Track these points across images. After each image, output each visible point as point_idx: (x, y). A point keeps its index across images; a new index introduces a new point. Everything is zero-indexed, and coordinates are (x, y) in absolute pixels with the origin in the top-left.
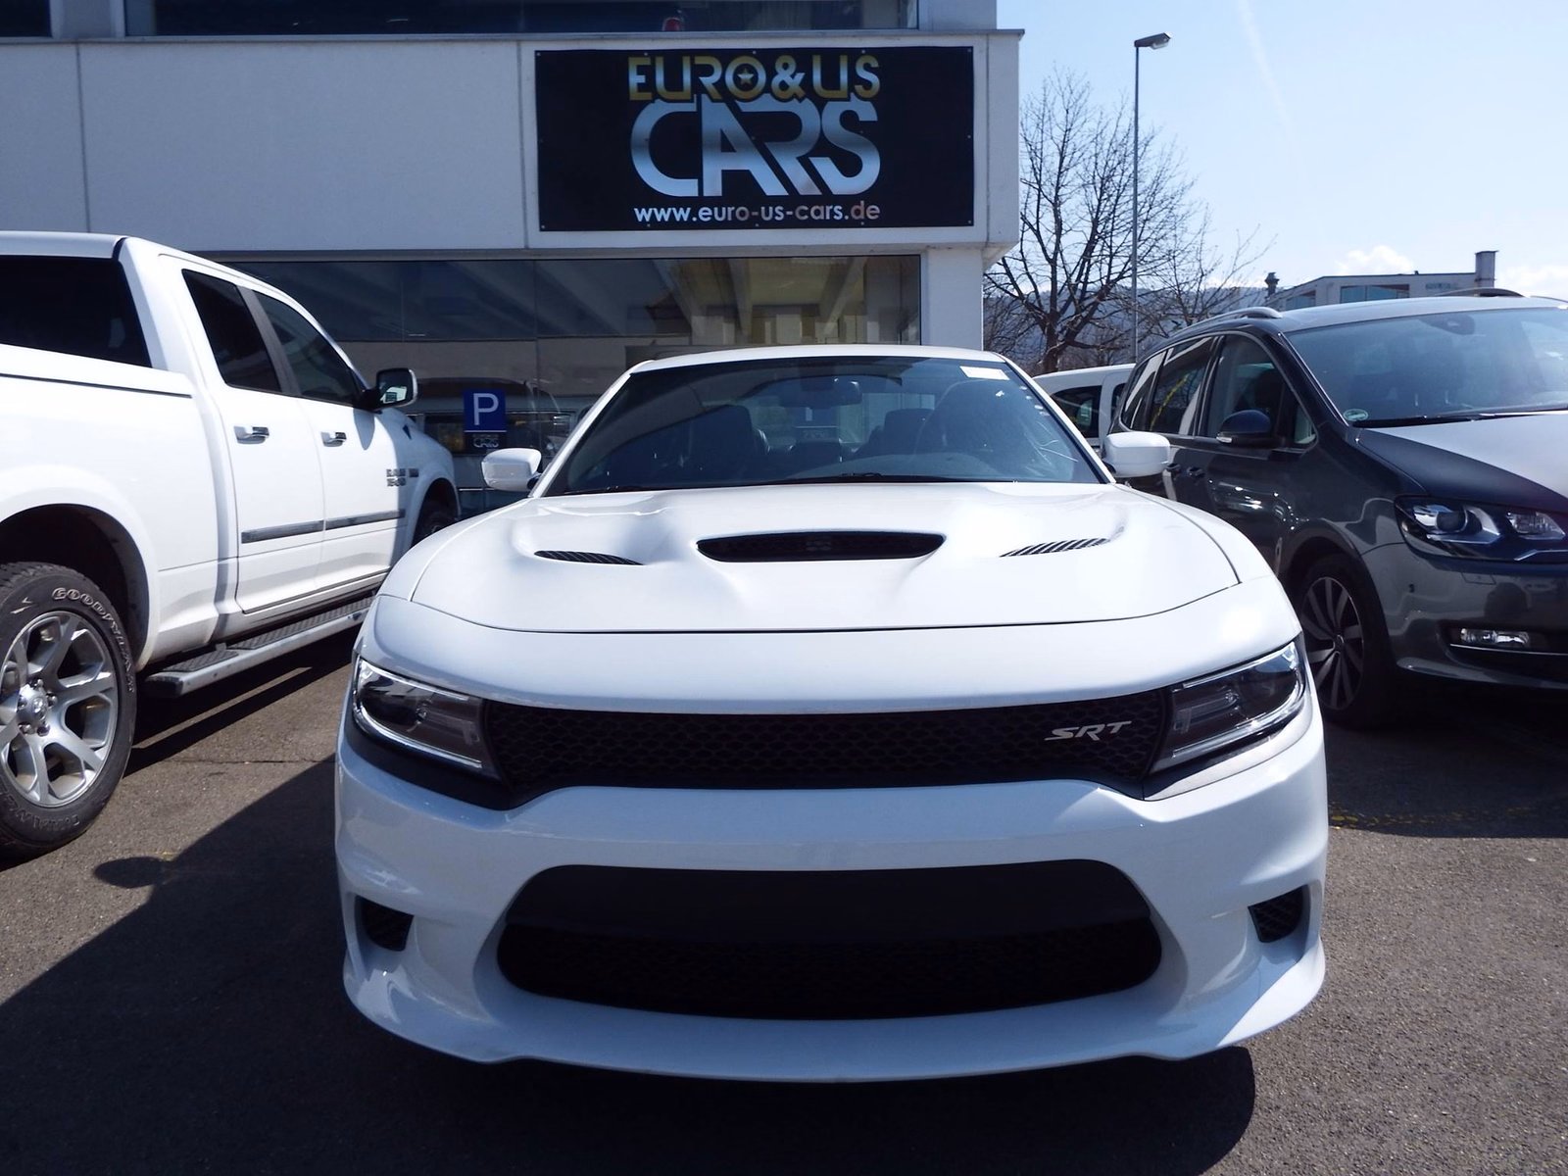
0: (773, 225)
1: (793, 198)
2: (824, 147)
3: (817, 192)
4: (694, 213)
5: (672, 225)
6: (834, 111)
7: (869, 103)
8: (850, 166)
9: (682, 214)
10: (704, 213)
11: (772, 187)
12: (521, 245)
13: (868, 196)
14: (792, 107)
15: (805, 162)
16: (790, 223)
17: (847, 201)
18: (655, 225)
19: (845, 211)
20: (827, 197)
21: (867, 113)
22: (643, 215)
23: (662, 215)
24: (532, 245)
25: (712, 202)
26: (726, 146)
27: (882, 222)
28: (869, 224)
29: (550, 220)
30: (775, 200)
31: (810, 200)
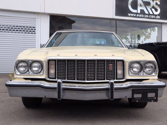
0: (146, 18)
1: (149, 14)
2: (153, 7)
3: (152, 14)
4: (136, 15)
5: (133, 17)
6: (155, 2)
7: (159, 2)
8: (156, 10)
9: (135, 15)
10: (138, 15)
11: (147, 12)
12: (112, 18)
13: (158, 15)
14: (150, 1)
15: (151, 9)
16: (149, 18)
17: (156, 15)
18: (131, 16)
19: (156, 17)
20: (153, 15)
21: (159, 3)
22: (129, 15)
23: (132, 15)
24: (114, 18)
25: (139, 14)
26: (141, 6)
27: (160, 19)
28: (158, 19)
29: (117, 14)
30: (147, 14)
31: (151, 15)
